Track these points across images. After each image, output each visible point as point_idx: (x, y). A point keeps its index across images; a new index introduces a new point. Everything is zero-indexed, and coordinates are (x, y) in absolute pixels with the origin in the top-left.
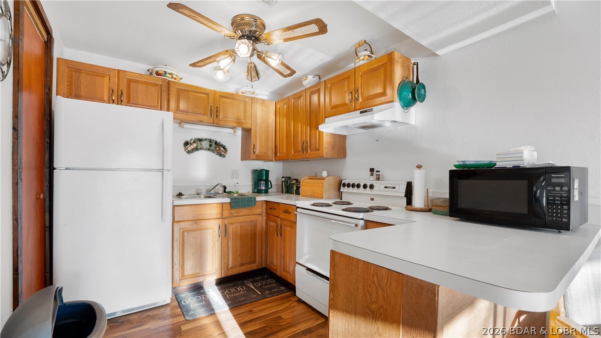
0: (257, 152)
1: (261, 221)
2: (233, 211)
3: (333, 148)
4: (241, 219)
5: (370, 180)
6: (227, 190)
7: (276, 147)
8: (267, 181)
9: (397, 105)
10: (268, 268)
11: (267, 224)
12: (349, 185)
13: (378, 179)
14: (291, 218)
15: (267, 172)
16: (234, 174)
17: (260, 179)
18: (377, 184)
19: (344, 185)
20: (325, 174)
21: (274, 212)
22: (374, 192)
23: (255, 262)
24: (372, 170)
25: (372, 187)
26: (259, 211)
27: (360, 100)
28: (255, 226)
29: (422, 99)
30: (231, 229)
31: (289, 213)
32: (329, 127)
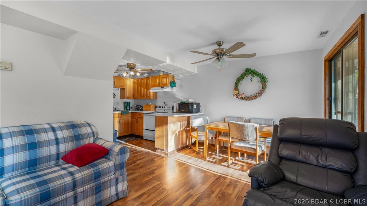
0: (127, 96)
1: (130, 119)
2: (122, 116)
3: (153, 96)
4: (124, 118)
5: (164, 105)
6: (116, 109)
7: (133, 95)
8: (130, 106)
9: (169, 87)
10: (133, 134)
11: (132, 120)
12: (158, 107)
13: (166, 105)
14: (141, 116)
15: (130, 103)
16: (118, 104)
17: (127, 105)
18: (166, 106)
19: (157, 107)
20: (151, 104)
21: (135, 116)
22: (165, 108)
23: (128, 132)
24: (164, 103)
25: (164, 107)
26: (129, 116)
27: (161, 84)
28: (129, 120)
29: (175, 86)
30: (121, 121)
31: (141, 115)
32: (152, 91)
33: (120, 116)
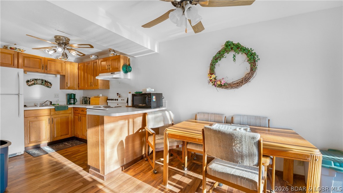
0: (69, 86)
1: (71, 116)
2: (56, 112)
3: (103, 85)
4: (61, 115)
5: (117, 97)
6: (52, 103)
7: (79, 83)
8: (74, 99)
9: (122, 72)
10: (75, 136)
11: (74, 118)
12: (111, 100)
13: (120, 97)
14: (84, 113)
15: (74, 95)
16: (56, 96)
17: (71, 98)
18: (119, 99)
19: (108, 100)
20: (101, 95)
21: (77, 112)
22: (118, 101)
23: (68, 134)
24: (118, 94)
25: (117, 100)
26: (70, 112)
27: (111, 69)
28: (68, 118)
29: (130, 71)
30: (55, 120)
31: (84, 111)
32: (101, 77)
33: (52, 113)
